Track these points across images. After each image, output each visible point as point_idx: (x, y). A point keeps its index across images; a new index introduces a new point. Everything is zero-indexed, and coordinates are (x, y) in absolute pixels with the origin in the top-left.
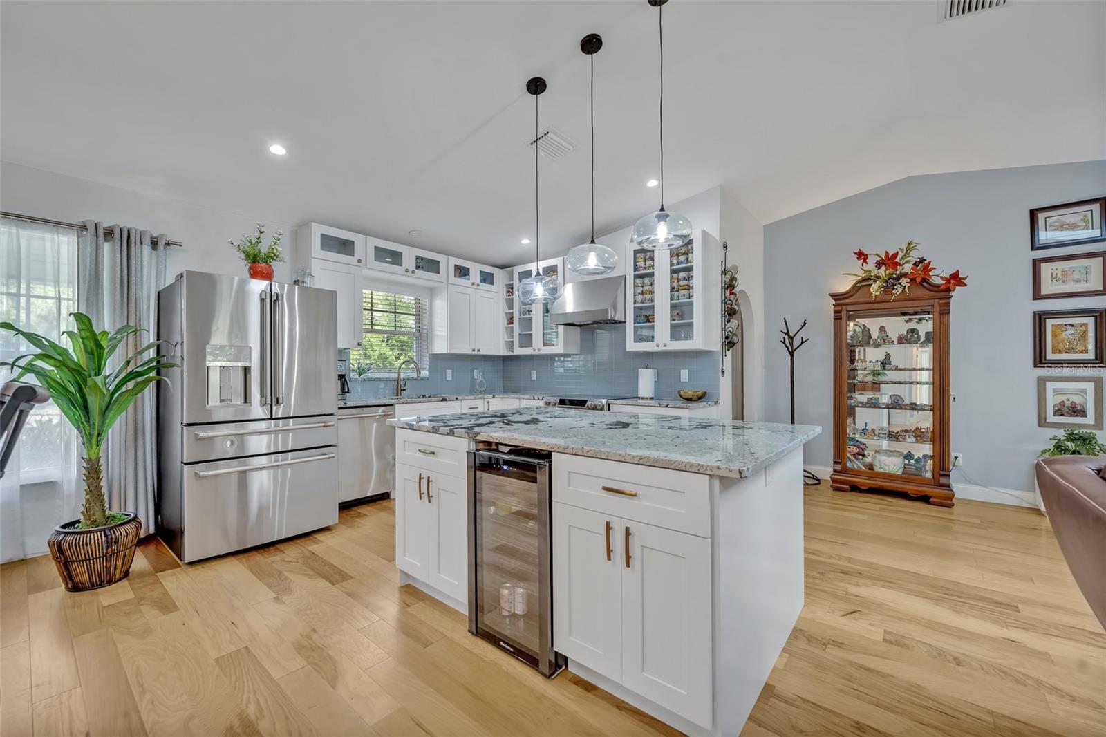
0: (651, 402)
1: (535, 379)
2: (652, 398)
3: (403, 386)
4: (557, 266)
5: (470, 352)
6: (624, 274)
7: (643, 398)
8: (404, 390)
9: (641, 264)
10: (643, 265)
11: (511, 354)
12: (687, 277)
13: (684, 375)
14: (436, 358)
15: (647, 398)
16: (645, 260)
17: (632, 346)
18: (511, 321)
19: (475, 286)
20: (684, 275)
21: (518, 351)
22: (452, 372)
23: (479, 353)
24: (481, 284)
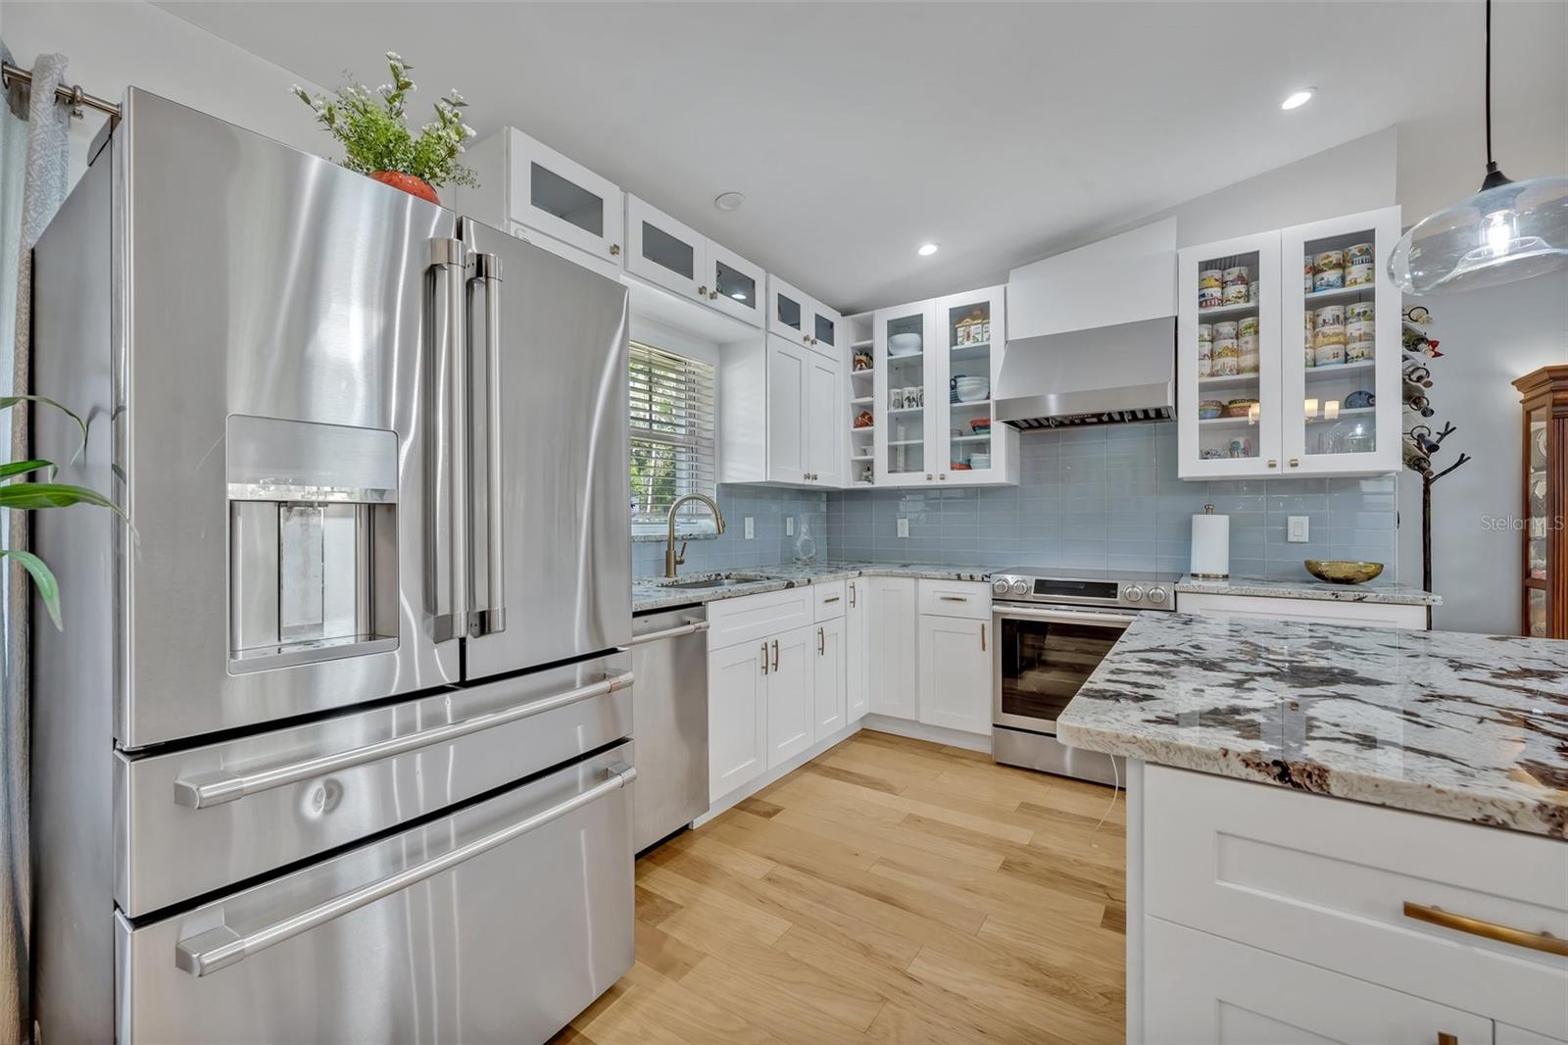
0: (1223, 585)
1: (906, 535)
2: (1226, 577)
3: (679, 554)
4: (988, 303)
5: (800, 481)
6: (1171, 314)
7: (1206, 577)
8: (681, 562)
9: (1216, 292)
10: (1219, 295)
11: (865, 485)
12: (1342, 317)
13: (1299, 528)
14: (730, 491)
15: (1217, 577)
16: (1223, 284)
17: (1191, 465)
18: (865, 417)
19: (808, 344)
20: (1337, 313)
21: (883, 479)
22: (755, 523)
23: (815, 483)
24: (818, 341)
